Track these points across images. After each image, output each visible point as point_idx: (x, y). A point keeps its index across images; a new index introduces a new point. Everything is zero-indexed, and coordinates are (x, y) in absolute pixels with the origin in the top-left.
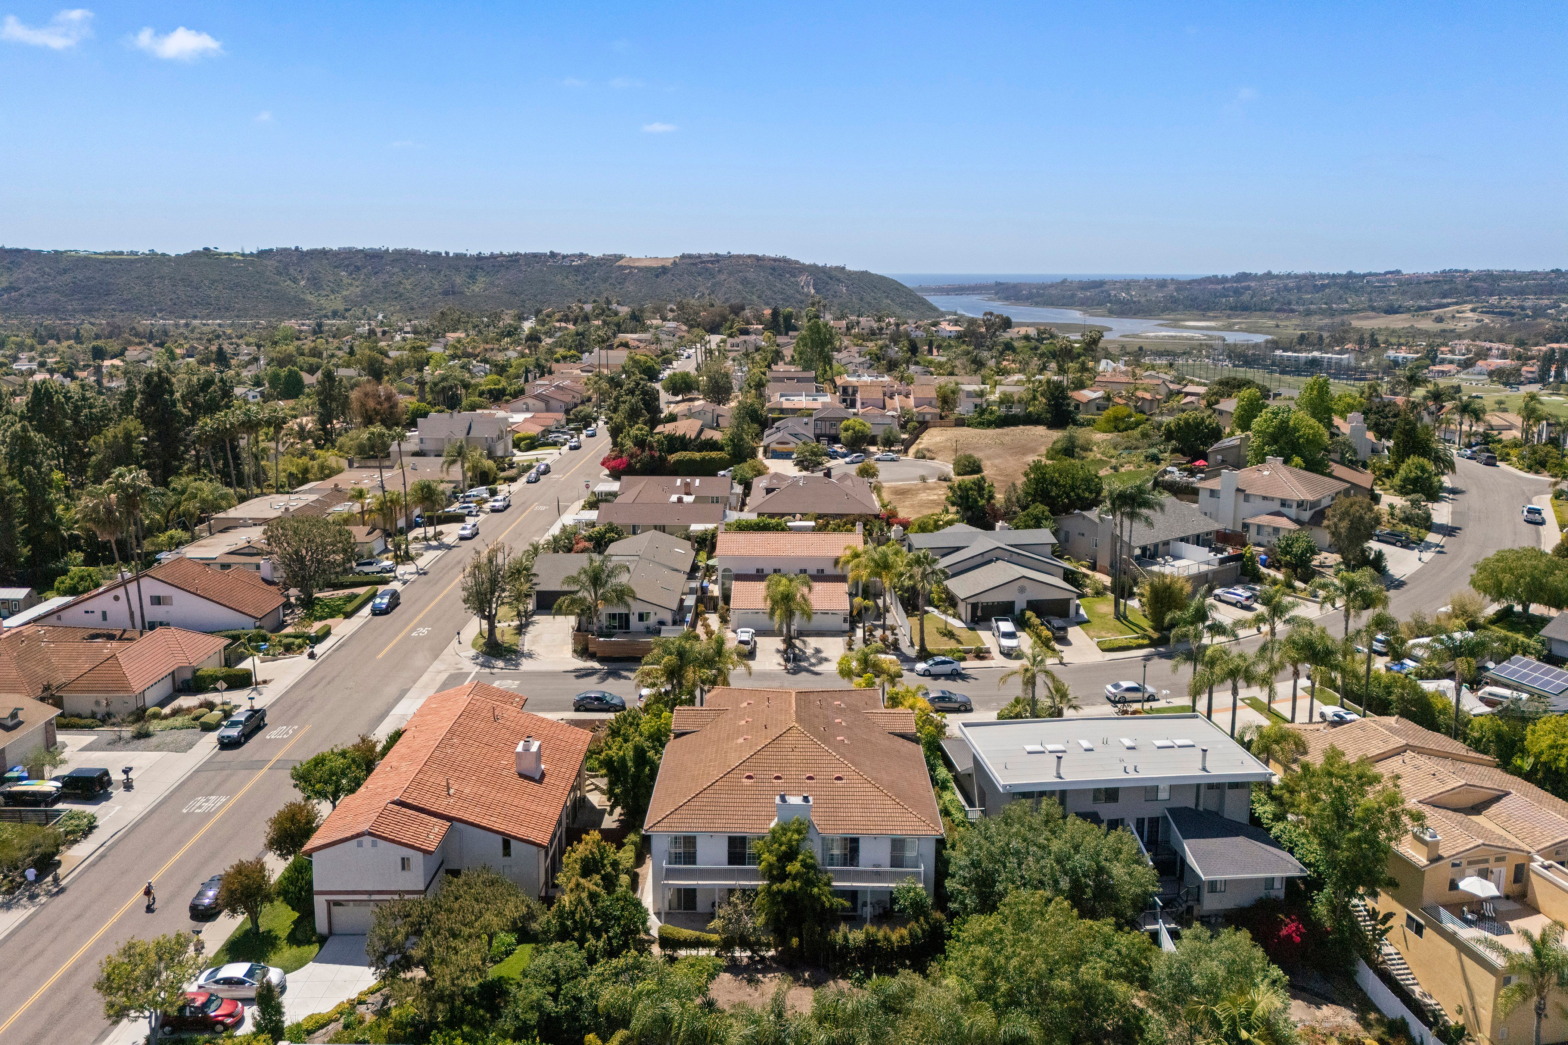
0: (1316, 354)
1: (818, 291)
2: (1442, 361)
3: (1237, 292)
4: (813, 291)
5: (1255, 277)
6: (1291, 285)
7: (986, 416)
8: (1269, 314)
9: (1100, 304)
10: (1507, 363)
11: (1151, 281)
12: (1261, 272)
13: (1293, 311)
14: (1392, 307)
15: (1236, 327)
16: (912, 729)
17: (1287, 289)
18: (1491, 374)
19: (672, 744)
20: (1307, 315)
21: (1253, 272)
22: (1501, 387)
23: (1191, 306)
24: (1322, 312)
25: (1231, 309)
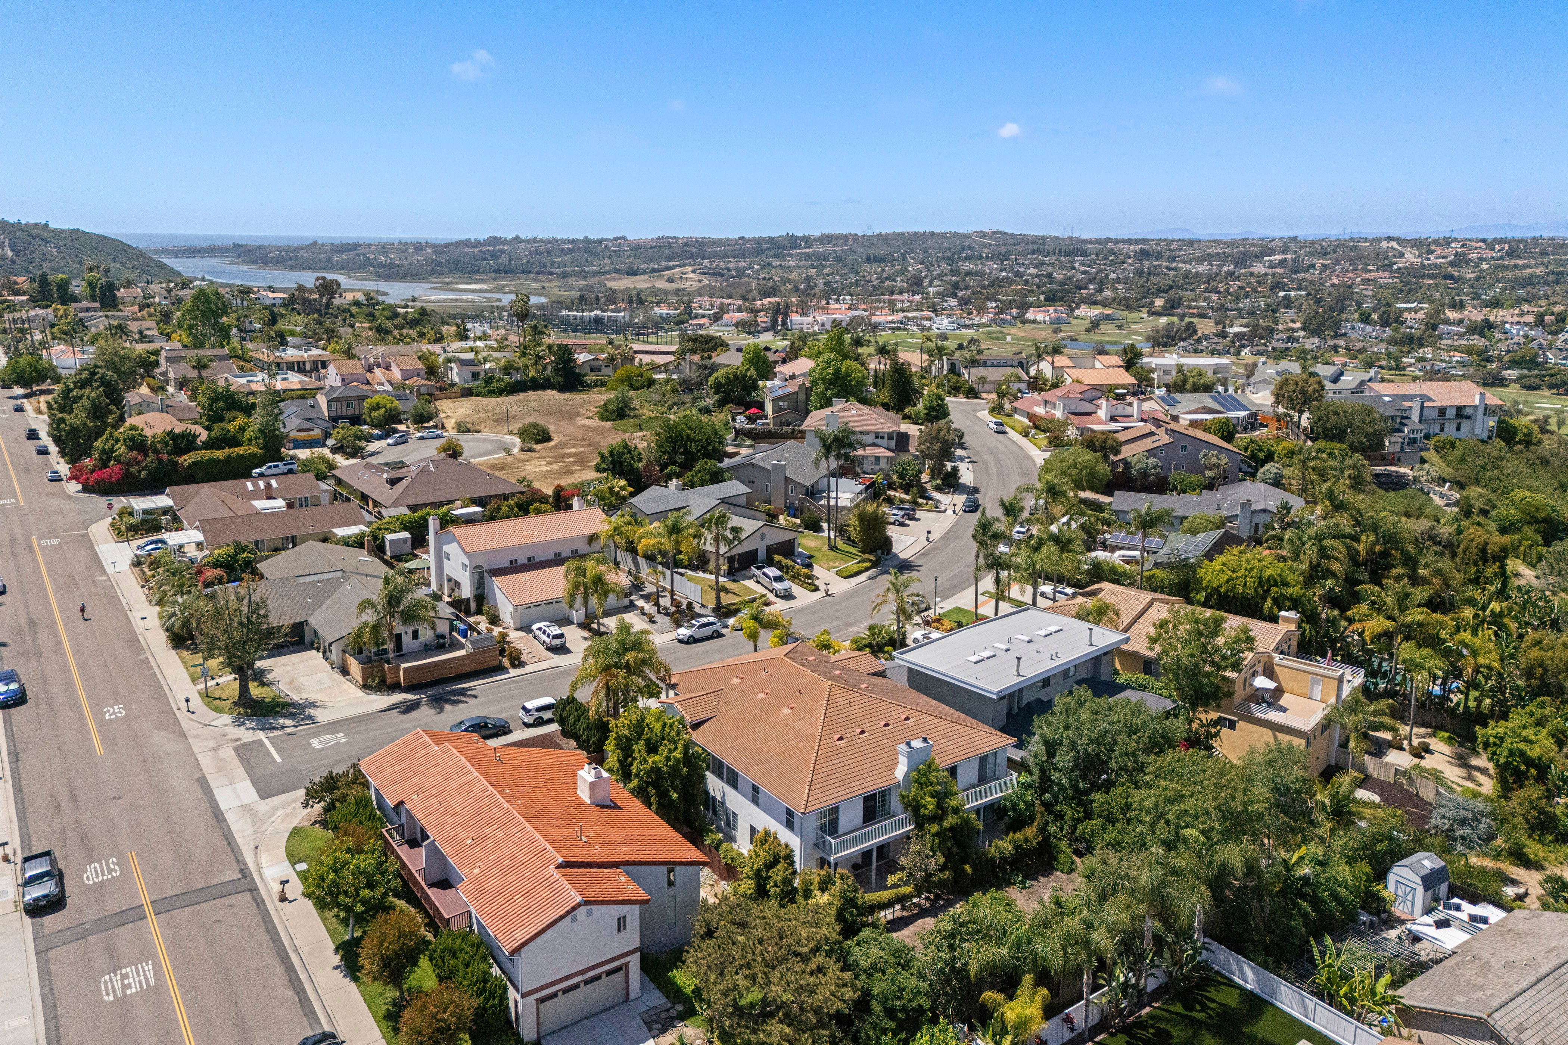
0: (598, 313)
1: (17, 253)
2: (697, 316)
3: (494, 255)
4: (10, 254)
5: (505, 241)
6: (541, 248)
7: (495, 384)
8: (531, 276)
9: (363, 267)
10: (744, 316)
11: (406, 244)
12: (510, 236)
13: (551, 273)
14: (632, 268)
15: (507, 289)
17: (538, 252)
18: (736, 325)
19: (700, 736)
21: (503, 236)
22: (746, 335)
23: (455, 269)
24: (576, 274)
25: (495, 271)
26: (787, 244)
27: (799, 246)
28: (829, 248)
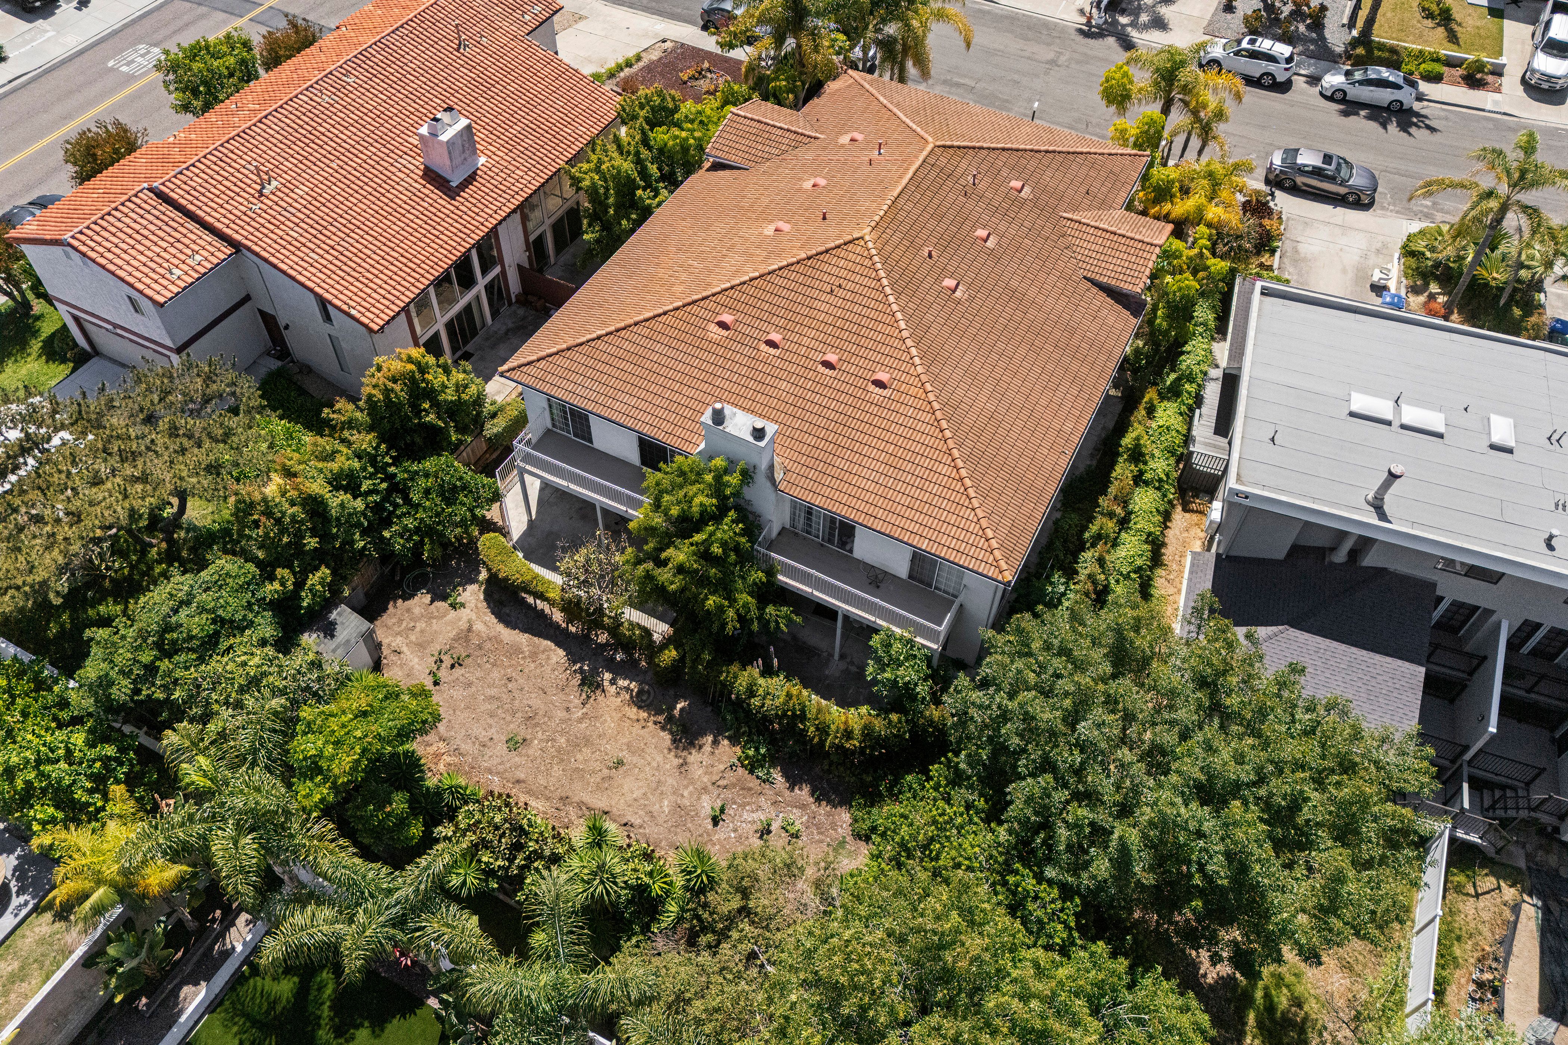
16: (1136, 285)
19: (699, 180)
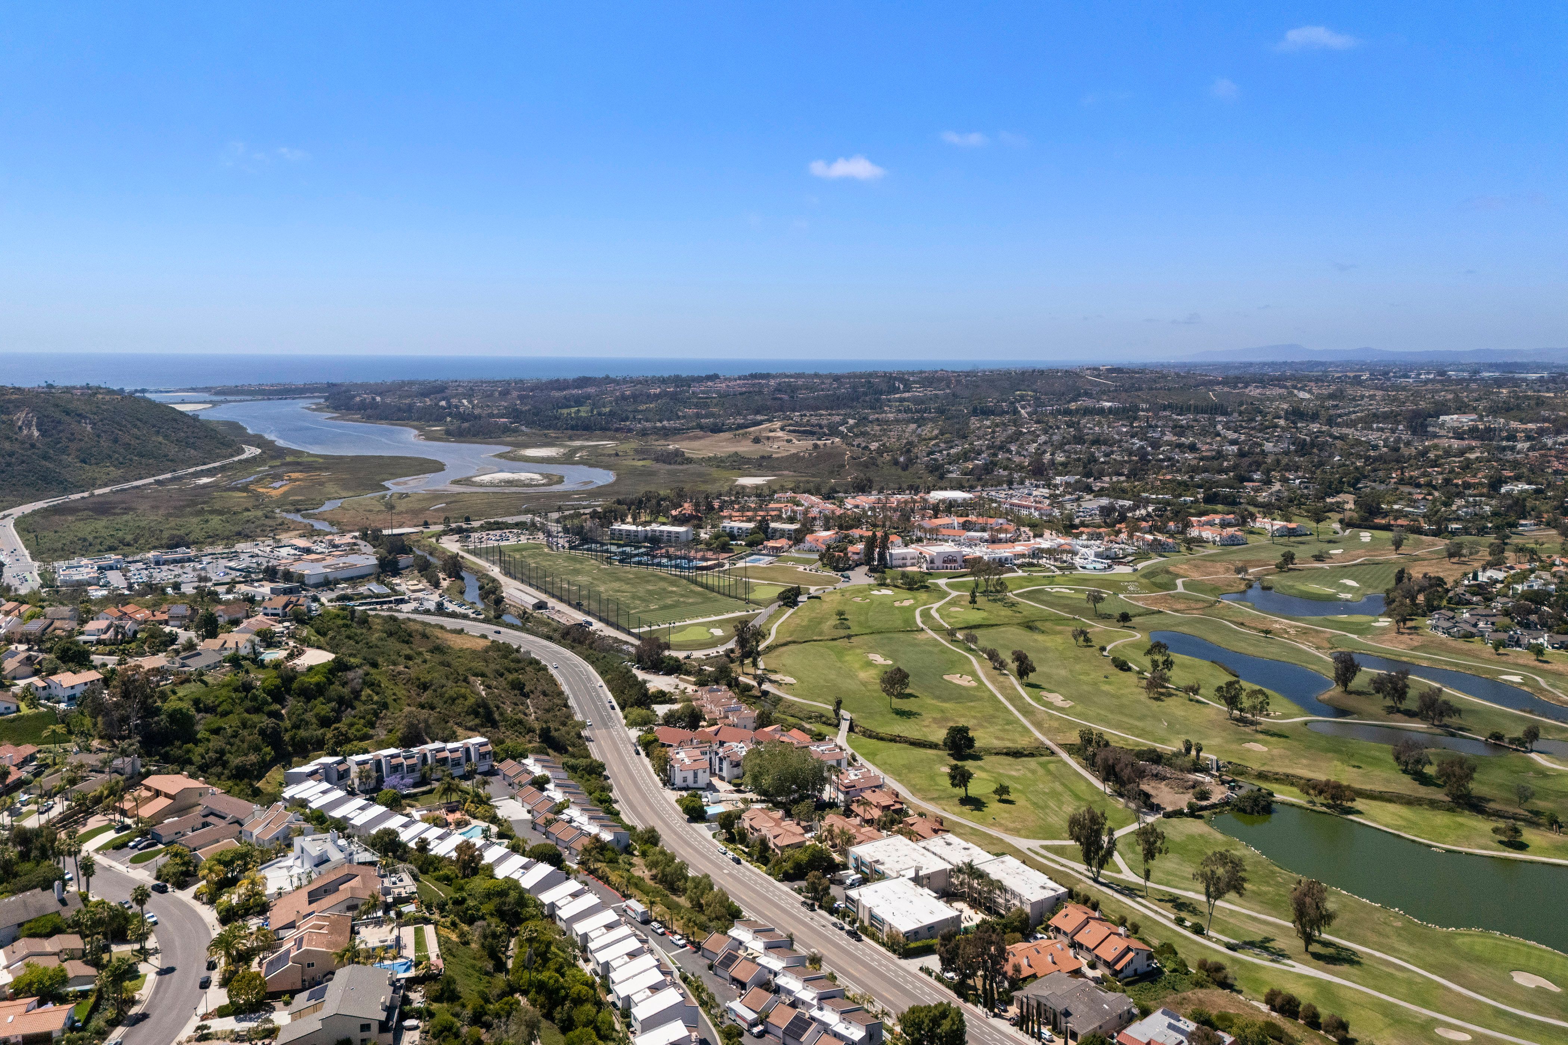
0: (655, 526)
2: (775, 533)
6: (628, 393)
10: (831, 535)
14: (716, 425)
15: (577, 458)
17: (623, 399)
18: (819, 555)
20: (644, 435)
22: (833, 574)
24: (656, 432)
26: (884, 387)
27: (896, 390)
28: (930, 391)
